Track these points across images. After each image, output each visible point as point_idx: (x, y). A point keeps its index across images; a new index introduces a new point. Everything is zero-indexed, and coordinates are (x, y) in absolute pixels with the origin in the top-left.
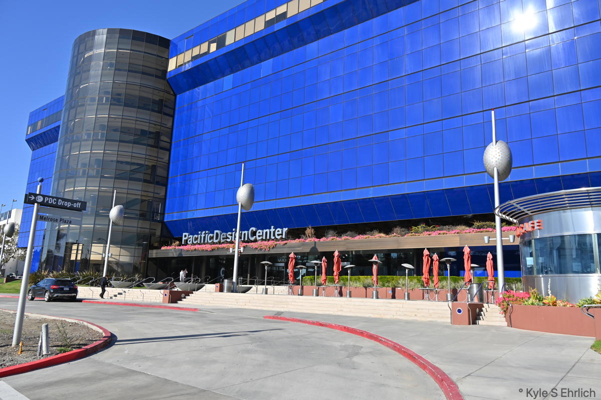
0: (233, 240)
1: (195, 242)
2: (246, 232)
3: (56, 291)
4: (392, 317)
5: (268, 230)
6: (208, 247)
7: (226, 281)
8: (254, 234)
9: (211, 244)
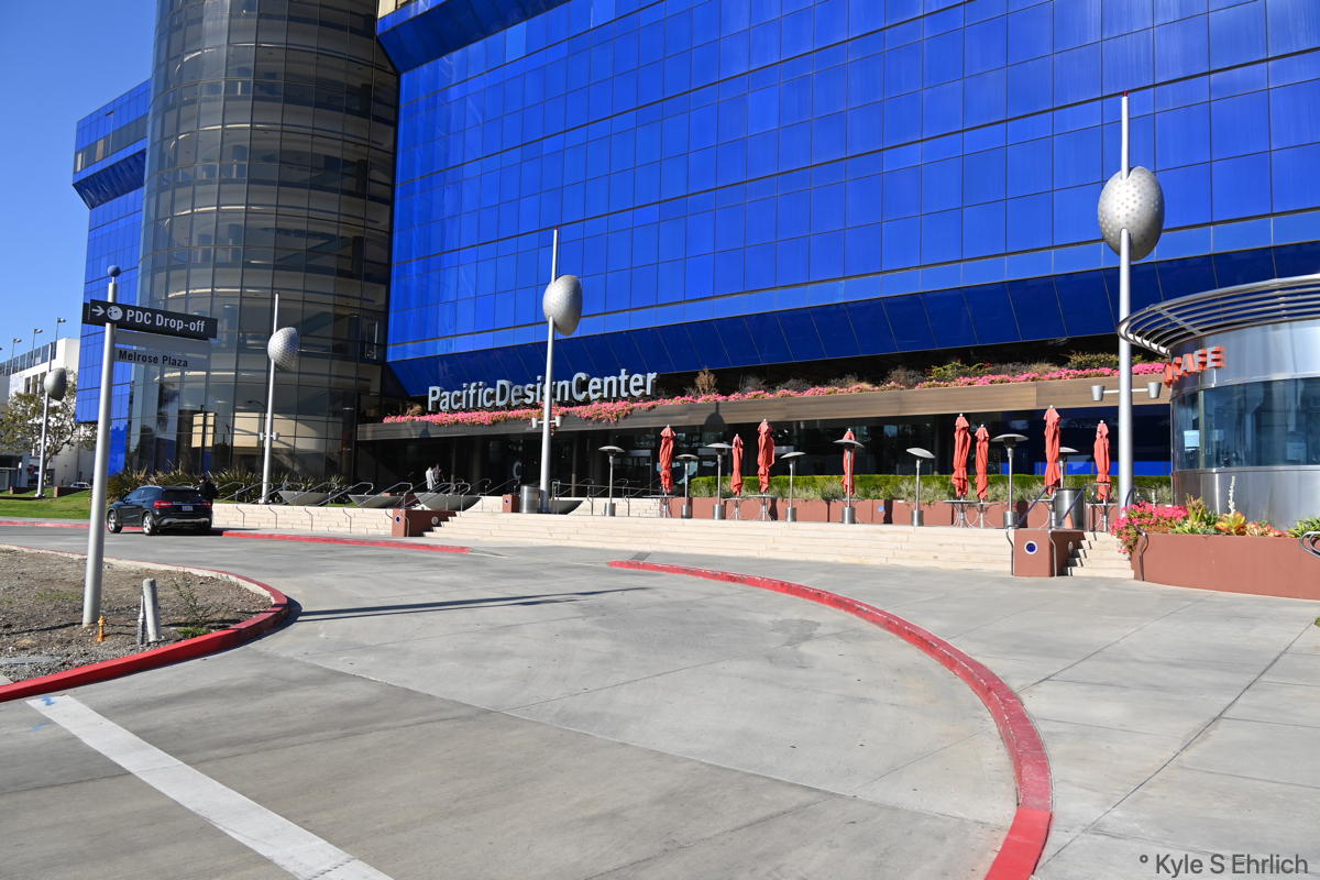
0: (538, 401)
1: (455, 407)
2: (566, 383)
3: (165, 512)
4: (884, 561)
5: (614, 379)
6: (484, 417)
7: (525, 489)
8: (583, 386)
9: (489, 410)
